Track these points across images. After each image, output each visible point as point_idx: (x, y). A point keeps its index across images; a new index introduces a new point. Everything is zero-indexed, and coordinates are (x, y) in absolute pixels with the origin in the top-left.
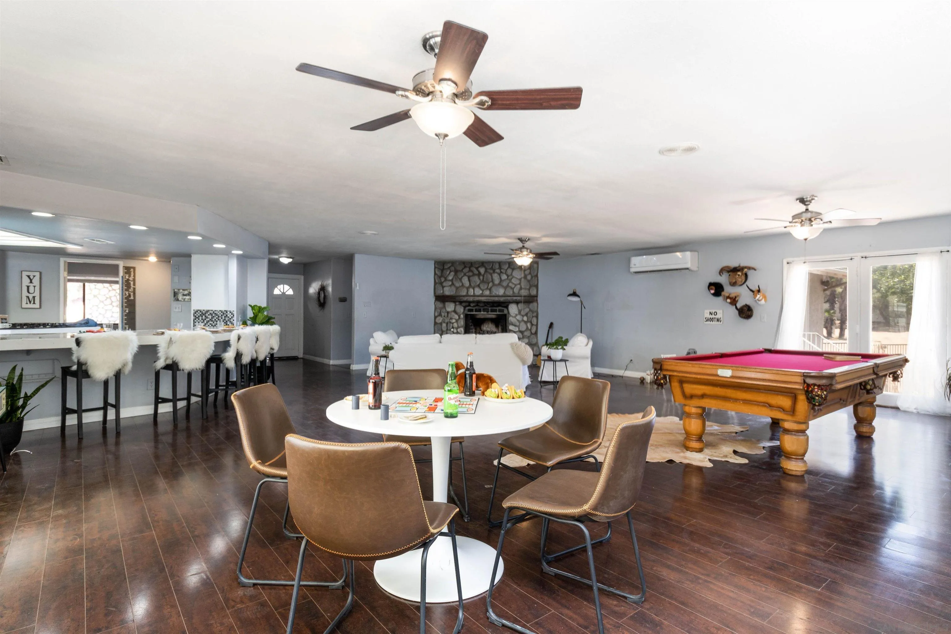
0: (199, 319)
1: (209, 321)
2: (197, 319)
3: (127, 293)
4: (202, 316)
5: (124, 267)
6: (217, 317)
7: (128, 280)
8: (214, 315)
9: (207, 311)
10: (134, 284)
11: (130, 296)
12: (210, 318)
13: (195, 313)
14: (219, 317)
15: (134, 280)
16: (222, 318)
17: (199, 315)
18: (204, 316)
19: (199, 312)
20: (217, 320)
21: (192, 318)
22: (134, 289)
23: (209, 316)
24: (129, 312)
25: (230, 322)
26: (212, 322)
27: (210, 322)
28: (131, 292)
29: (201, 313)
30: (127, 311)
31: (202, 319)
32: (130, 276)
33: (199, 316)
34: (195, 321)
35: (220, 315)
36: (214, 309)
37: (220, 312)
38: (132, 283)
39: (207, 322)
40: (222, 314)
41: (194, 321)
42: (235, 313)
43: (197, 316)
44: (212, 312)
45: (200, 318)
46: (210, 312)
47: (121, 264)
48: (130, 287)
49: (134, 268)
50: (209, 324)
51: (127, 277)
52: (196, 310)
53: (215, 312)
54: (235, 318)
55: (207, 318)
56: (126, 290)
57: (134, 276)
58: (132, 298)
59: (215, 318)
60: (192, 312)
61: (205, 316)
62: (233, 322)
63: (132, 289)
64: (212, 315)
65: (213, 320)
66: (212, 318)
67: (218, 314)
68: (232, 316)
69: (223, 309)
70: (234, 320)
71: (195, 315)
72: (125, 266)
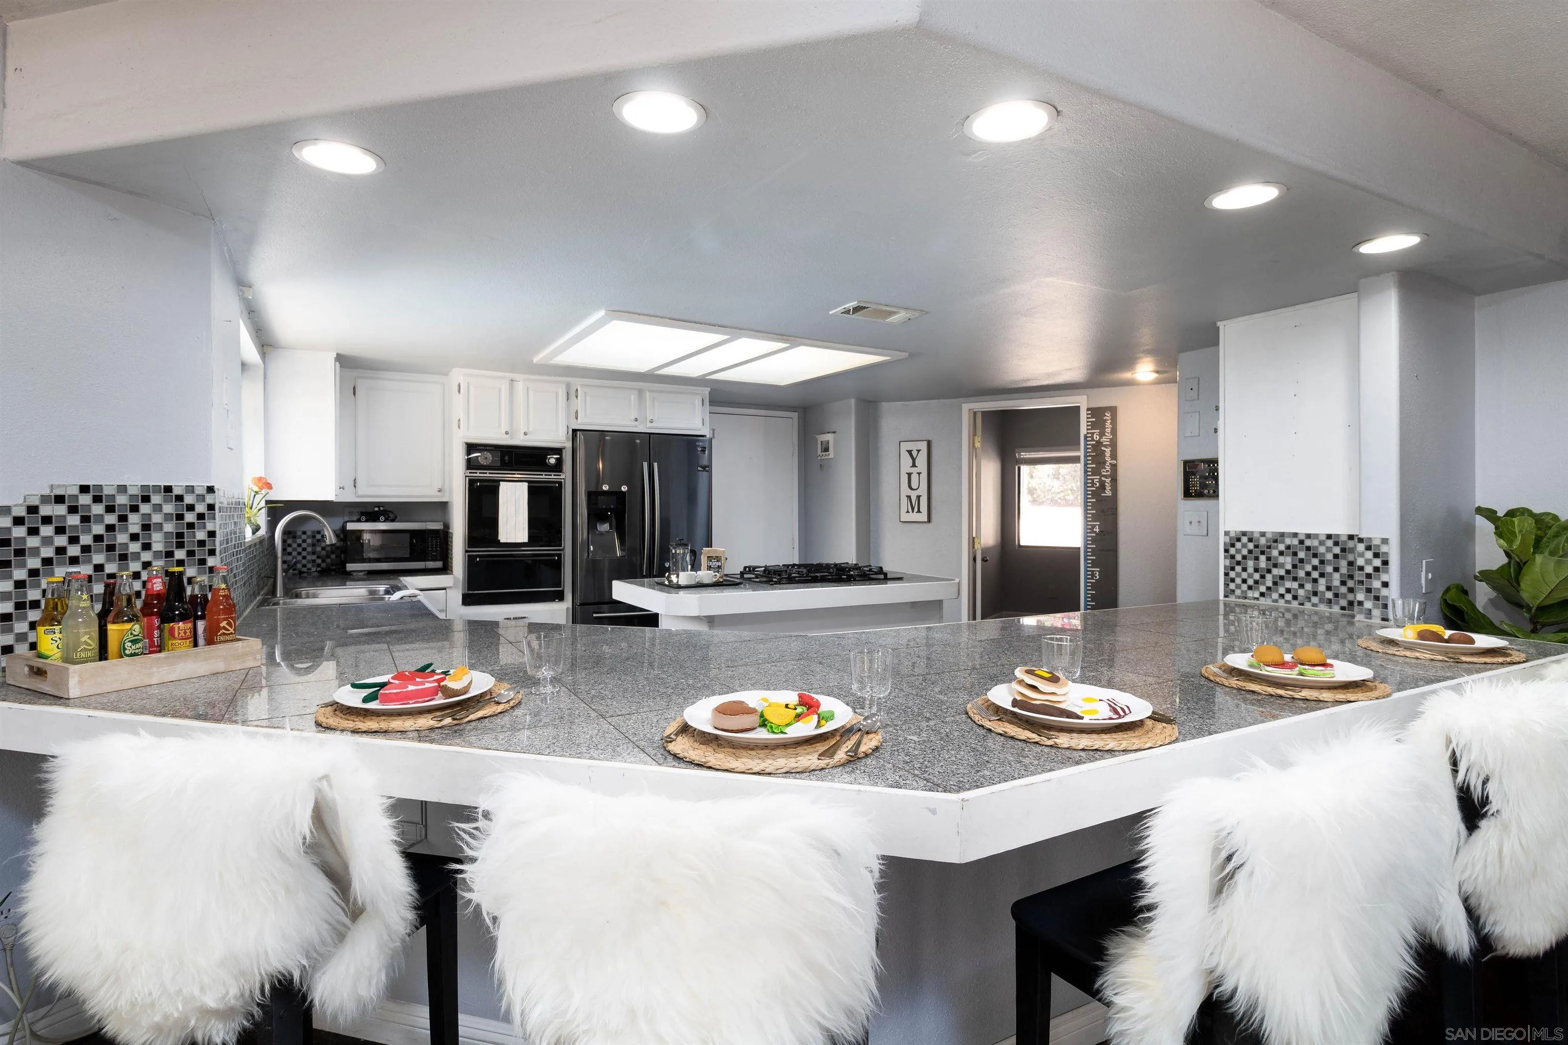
0: (1244, 569)
1: (1282, 578)
2: (1238, 569)
3: (1096, 479)
4: (1257, 559)
5: (1088, 409)
6: (1315, 562)
7: (1099, 443)
8: (1302, 555)
9: (1279, 538)
10: (1114, 456)
11: (1103, 486)
12: (1289, 567)
13: (1233, 545)
14: (1322, 562)
15: (1114, 444)
16: (1336, 570)
17: (1245, 552)
18: (1263, 558)
19: (1244, 539)
20: (1315, 575)
21: (1223, 562)
22: (1114, 467)
23: (1281, 559)
24: (1101, 532)
25: (1369, 590)
26: (1295, 585)
27: (1288, 584)
28: (1106, 476)
29: (1251, 546)
30: (1097, 530)
31: (1256, 570)
32: (1102, 434)
33: (1244, 557)
34: (1232, 574)
35: (1329, 556)
36: (1302, 530)
37: (1330, 543)
38: (1108, 451)
39: (1275, 583)
40: (1337, 550)
41: (1226, 574)
42: (1394, 552)
43: (1239, 557)
44: (1295, 542)
45: (1250, 564)
46: (1288, 541)
47: (1081, 401)
48: (1105, 462)
49: (1113, 410)
50: (1282, 590)
51: (1097, 437)
52: (1233, 534)
53: (1308, 543)
54: (1393, 575)
55: (1275, 566)
56: (1096, 472)
57: (1114, 432)
58: (1108, 493)
59: (1309, 568)
60: (1222, 540)
61: (1269, 559)
62: (1384, 592)
63: (1108, 468)
64: (1295, 554)
65: (1301, 574)
66: (1294, 566)
67: (1322, 550)
68: (1377, 562)
69: (1341, 529)
70: (1385, 585)
71: (1232, 551)
72: (1091, 406)
